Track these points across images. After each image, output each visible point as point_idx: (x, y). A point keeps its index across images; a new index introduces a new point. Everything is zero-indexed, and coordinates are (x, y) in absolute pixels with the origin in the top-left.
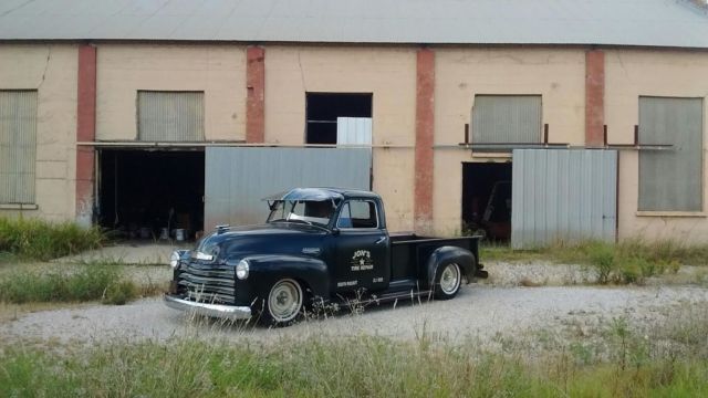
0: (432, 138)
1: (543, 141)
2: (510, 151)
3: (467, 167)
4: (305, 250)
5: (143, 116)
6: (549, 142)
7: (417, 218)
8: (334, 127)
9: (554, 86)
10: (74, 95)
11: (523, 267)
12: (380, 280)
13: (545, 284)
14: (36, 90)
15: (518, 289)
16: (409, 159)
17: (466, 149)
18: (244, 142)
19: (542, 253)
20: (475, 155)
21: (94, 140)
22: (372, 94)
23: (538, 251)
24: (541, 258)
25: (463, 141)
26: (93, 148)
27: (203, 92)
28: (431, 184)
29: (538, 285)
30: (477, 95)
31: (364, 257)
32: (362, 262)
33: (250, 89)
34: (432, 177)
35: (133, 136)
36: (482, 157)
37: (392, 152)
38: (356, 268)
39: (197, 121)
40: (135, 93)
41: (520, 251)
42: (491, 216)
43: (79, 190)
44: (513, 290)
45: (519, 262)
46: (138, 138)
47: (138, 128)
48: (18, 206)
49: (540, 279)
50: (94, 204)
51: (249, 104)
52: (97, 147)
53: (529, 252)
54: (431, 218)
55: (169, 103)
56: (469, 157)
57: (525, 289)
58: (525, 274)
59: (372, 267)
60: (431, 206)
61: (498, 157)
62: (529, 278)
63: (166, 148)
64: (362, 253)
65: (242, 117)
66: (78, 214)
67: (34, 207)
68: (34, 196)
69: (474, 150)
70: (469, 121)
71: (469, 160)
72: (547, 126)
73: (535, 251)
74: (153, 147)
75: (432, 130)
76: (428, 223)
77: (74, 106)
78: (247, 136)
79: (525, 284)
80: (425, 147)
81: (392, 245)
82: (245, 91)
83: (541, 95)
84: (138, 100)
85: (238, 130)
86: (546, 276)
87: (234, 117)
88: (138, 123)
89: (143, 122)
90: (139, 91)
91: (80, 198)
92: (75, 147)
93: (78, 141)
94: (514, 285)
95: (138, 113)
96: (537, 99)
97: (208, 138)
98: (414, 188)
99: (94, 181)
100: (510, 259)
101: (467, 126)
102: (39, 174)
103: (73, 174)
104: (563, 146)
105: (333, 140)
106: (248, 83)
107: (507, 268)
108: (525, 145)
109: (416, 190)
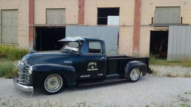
0: (140, 22)
1: (180, 23)
2: (168, 27)
3: (152, 32)
4: (65, 62)
5: (48, 17)
6: (183, 23)
7: (133, 50)
8: (107, 19)
9: (185, 3)
10: (28, 11)
11: (170, 68)
12: (101, 75)
13: (177, 76)
14: (17, 10)
15: (165, 78)
16: (132, 30)
17: (152, 26)
18: (78, 24)
19: (179, 63)
20: (155, 28)
21: (34, 24)
22: (119, 8)
23: (177, 62)
24: (178, 65)
25: (151, 23)
26: (33, 27)
27: (65, 9)
28: (139, 38)
29: (174, 77)
30: (156, 7)
31: (94, 65)
32: (92, 67)
33: (80, 7)
34: (139, 35)
35: (45, 23)
36: (158, 29)
37: (125, 27)
38: (90, 70)
39: (63, 18)
40: (45, 9)
41: (170, 62)
42: (162, 49)
43: (29, 39)
44: (163, 79)
45: (168, 66)
46: (46, 24)
47: (46, 21)
48: (13, 44)
49: (176, 74)
50: (34, 44)
51: (79, 12)
52: (34, 27)
53: (173, 62)
54: (139, 50)
55: (55, 13)
56: (153, 29)
57: (168, 78)
58: (170, 71)
59: (97, 69)
60: (139, 45)
61: (164, 29)
62: (171, 73)
63: (54, 26)
64: (93, 63)
65: (77, 16)
66: (29, 47)
67: (17, 44)
68: (18, 41)
69: (155, 26)
70: (153, 16)
71: (153, 30)
72: (182, 18)
73: (176, 62)
74: (50, 26)
75: (140, 20)
76: (137, 51)
77: (28, 14)
78: (79, 22)
79: (169, 76)
80: (137, 25)
81: (108, 60)
82: (78, 8)
83: (180, 7)
84: (46, 12)
85: (76, 21)
86: (178, 73)
87: (75, 16)
88: (46, 19)
89: (48, 19)
90: (47, 9)
91: (30, 42)
92: (28, 26)
93: (29, 24)
94: (164, 76)
95: (46, 16)
96: (179, 8)
97: (67, 23)
98: (133, 39)
99: (34, 37)
100: (166, 65)
101: (152, 18)
102: (19, 35)
103: (28, 35)
104: (187, 25)
105: (106, 23)
106: (79, 5)
107: (164, 69)
108: (173, 24)
109: (134, 40)
